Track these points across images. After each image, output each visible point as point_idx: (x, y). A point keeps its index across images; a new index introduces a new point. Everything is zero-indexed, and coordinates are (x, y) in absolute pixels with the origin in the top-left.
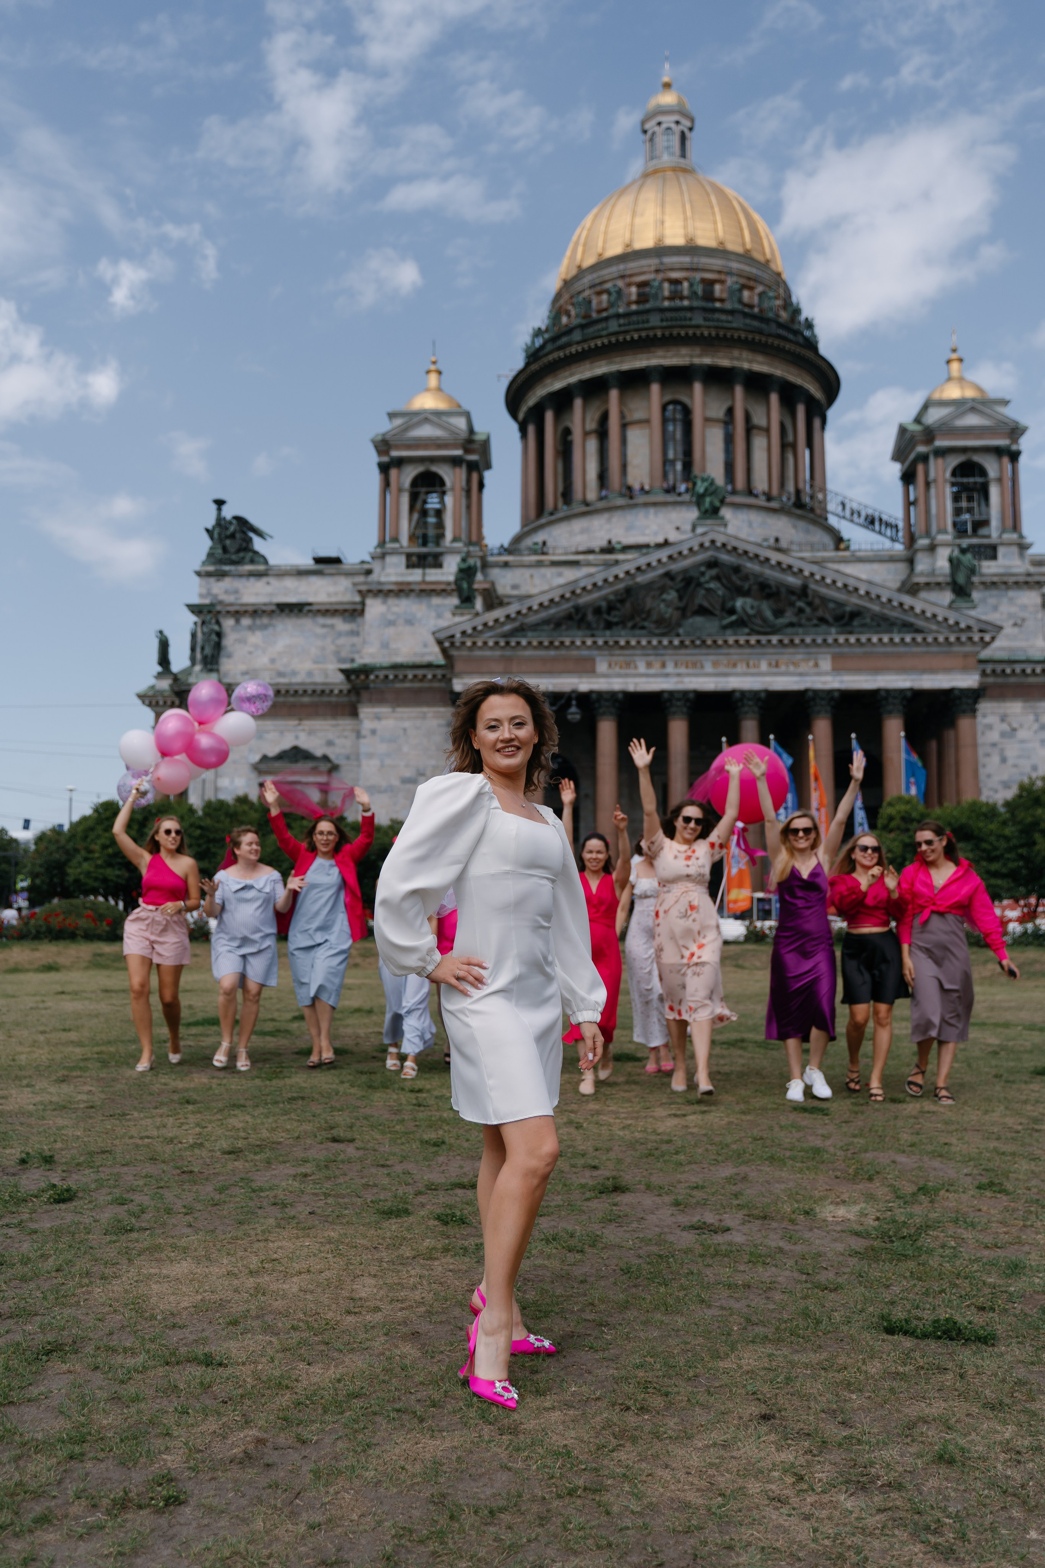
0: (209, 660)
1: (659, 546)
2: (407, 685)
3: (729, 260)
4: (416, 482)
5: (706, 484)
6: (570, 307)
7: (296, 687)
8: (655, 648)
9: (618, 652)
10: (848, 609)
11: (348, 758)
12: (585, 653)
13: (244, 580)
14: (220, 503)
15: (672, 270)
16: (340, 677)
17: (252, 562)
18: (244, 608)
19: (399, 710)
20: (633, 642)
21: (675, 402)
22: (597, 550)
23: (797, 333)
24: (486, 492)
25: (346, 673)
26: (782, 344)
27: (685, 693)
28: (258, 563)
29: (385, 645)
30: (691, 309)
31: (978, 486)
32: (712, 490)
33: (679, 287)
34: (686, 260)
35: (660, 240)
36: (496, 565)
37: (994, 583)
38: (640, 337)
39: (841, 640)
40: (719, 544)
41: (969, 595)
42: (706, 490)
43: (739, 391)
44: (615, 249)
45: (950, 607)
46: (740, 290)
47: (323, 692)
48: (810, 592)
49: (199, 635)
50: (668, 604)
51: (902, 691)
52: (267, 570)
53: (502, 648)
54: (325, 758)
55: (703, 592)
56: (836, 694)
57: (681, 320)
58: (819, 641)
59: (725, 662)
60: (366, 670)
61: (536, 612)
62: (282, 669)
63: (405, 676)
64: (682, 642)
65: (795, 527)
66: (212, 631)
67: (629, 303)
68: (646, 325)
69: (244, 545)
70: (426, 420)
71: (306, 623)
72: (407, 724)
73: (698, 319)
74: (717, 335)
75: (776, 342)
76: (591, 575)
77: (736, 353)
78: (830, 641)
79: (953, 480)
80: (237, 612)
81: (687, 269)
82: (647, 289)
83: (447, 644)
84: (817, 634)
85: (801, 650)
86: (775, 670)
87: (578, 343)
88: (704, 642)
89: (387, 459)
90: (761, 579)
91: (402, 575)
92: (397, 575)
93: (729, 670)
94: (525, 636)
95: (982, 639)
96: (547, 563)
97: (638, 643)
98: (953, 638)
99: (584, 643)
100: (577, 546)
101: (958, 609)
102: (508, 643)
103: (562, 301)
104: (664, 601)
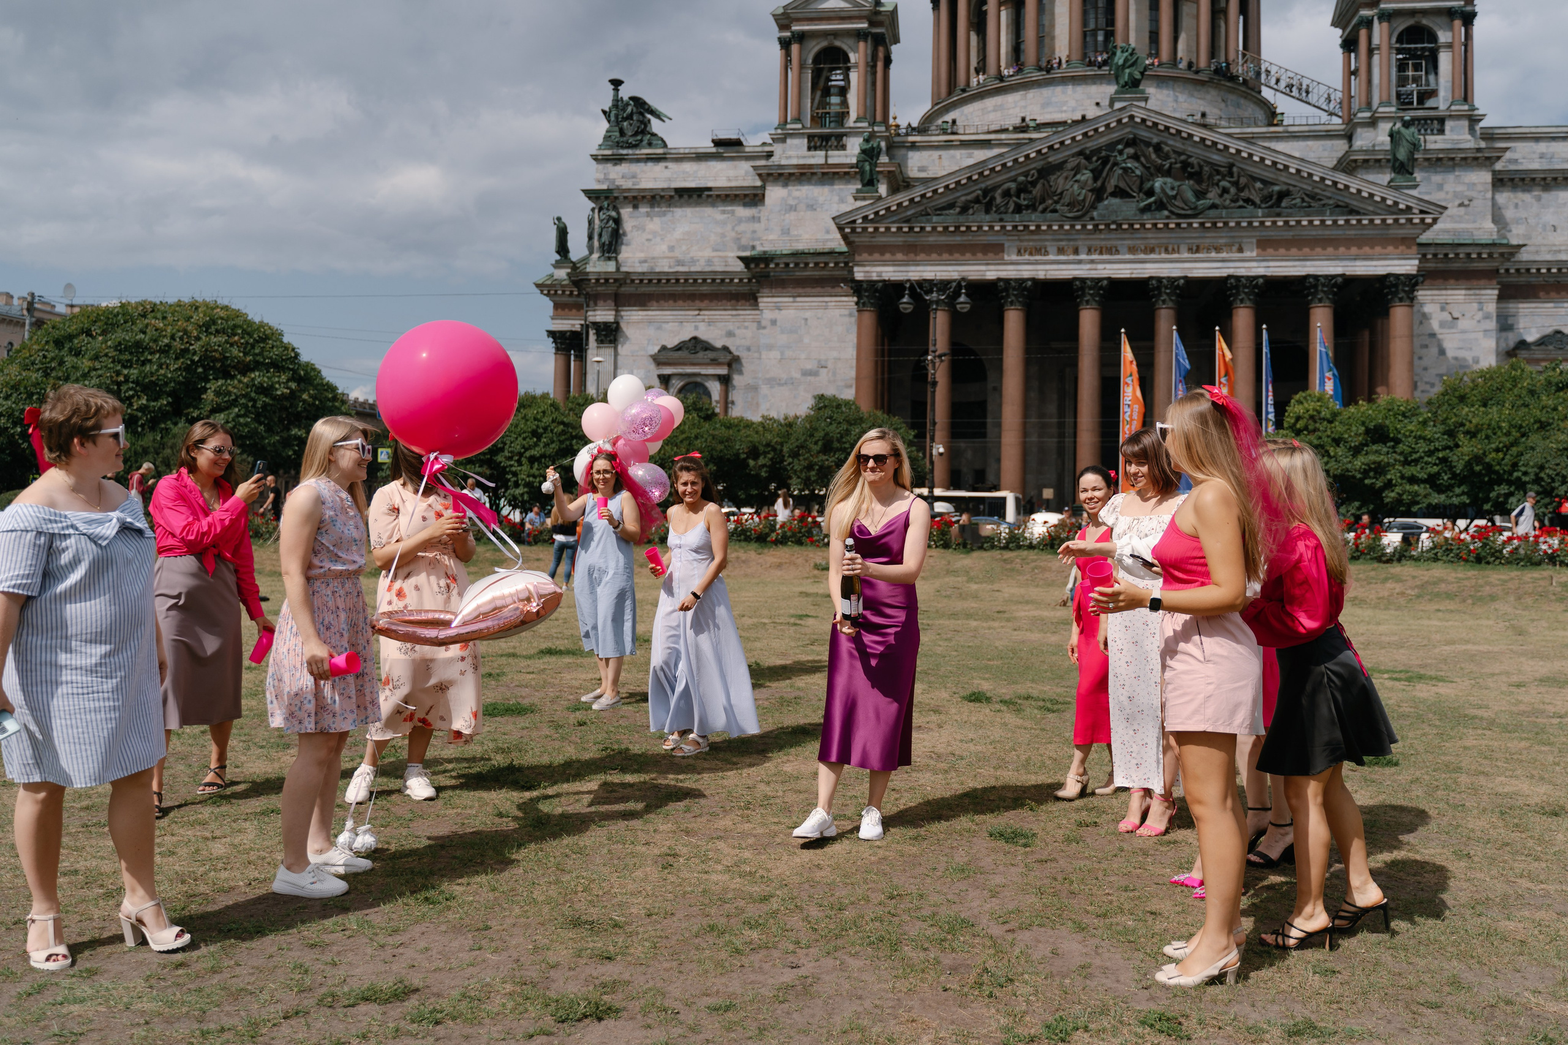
1: (1075, 123)
2: (808, 274)
4: (819, 58)
5: (1126, 54)
7: (695, 276)
8: (1067, 232)
9: (1027, 237)
10: (1276, 188)
11: (749, 349)
12: (993, 240)
13: (641, 164)
14: (617, 83)
16: (740, 267)
17: (651, 145)
18: (641, 194)
19: (799, 299)
20: (1044, 227)
22: (1009, 129)
24: (892, 66)
25: (746, 260)
27: (1097, 281)
28: (657, 146)
29: (786, 232)
31: (1426, 52)
32: (1132, 61)
36: (904, 146)
37: (1439, 159)
39: (1268, 222)
40: (1138, 120)
41: (1412, 174)
42: (1126, 60)
45: (1389, 186)
47: (723, 280)
48: (1235, 169)
50: (1082, 185)
51: (1332, 278)
52: (666, 153)
53: (905, 233)
54: (725, 349)
56: (1261, 281)
58: (1244, 223)
59: (1142, 247)
60: (766, 258)
61: (942, 195)
62: (680, 257)
63: (807, 264)
64: (1096, 226)
69: (642, 127)
71: (706, 209)
72: (808, 314)
76: (1001, 155)
78: (1256, 224)
79: (1398, 46)
80: (635, 198)
83: (848, 230)
84: (1241, 216)
85: (1224, 234)
86: (1195, 256)
88: (1120, 225)
89: (788, 34)
90: (1183, 157)
91: (804, 157)
92: (798, 157)
93: (1149, 255)
94: (929, 221)
95: (1423, 220)
96: (956, 143)
97: (1050, 227)
98: (1389, 220)
99: (991, 228)
101: (1399, 188)
102: (911, 229)
104: (1078, 181)
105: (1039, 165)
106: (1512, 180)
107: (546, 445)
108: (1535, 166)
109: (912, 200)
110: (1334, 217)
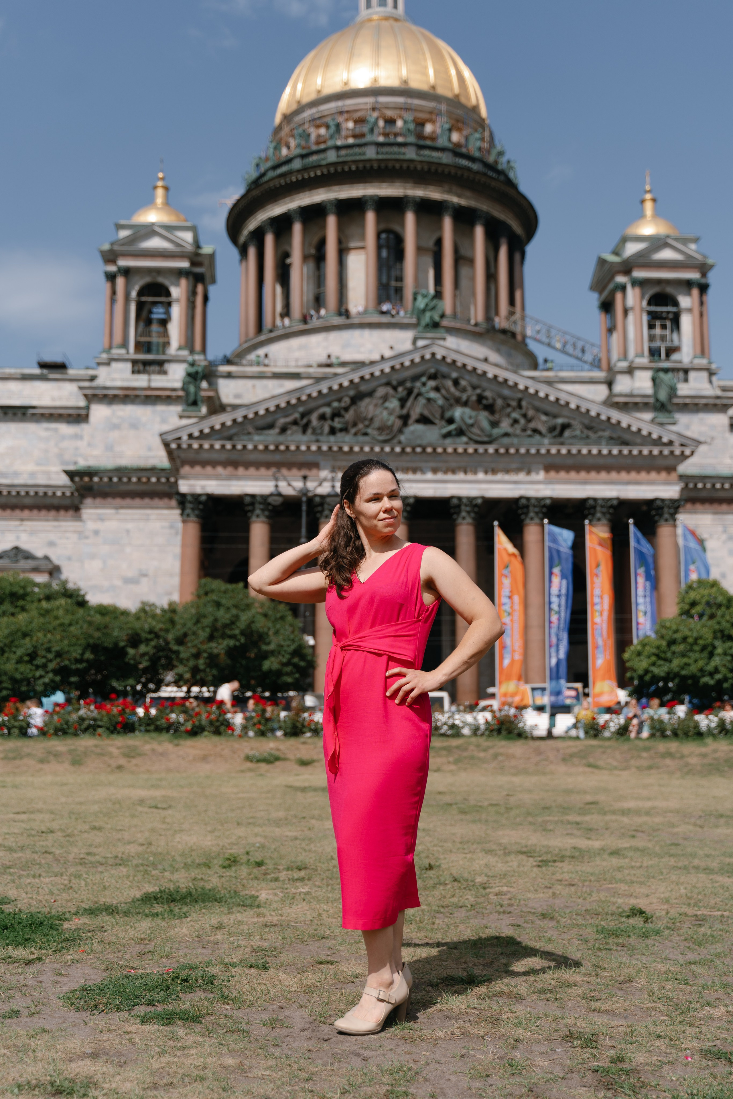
1: (375, 362)
2: (131, 487)
3: (439, 102)
4: (144, 292)
5: (426, 301)
6: (291, 138)
7: (18, 489)
9: (341, 457)
10: (560, 421)
11: (69, 559)
12: (310, 458)
15: (387, 108)
16: (64, 480)
19: (122, 511)
20: (356, 449)
21: (388, 231)
22: (315, 364)
23: (500, 172)
24: (210, 304)
25: (71, 474)
26: (488, 181)
29: (110, 448)
30: (404, 144)
31: (671, 316)
33: (393, 125)
34: (400, 100)
35: (376, 80)
36: (220, 375)
37: (686, 405)
38: (357, 168)
39: (554, 451)
40: (439, 357)
43: (447, 223)
44: (333, 87)
45: (653, 423)
46: (450, 130)
47: (45, 493)
48: (524, 404)
50: (390, 412)
51: (608, 501)
53: (229, 450)
54: (47, 558)
55: (423, 401)
56: (548, 502)
57: (395, 153)
58: (533, 451)
59: (444, 470)
60: (90, 473)
61: (263, 416)
63: (130, 479)
64: (403, 450)
65: (498, 351)
67: (347, 137)
68: (362, 158)
70: (154, 233)
71: (29, 427)
72: (130, 526)
73: (411, 154)
74: (429, 169)
75: (482, 180)
77: (446, 188)
78: (543, 451)
79: (649, 308)
81: (401, 109)
82: (363, 125)
83: (172, 448)
84: (531, 444)
85: (515, 459)
86: (491, 478)
87: (299, 171)
88: (424, 449)
89: (112, 268)
90: (478, 391)
91: (128, 380)
92: (123, 380)
93: (450, 476)
94: (251, 440)
95: (683, 452)
96: (269, 375)
97: (362, 449)
98: (656, 452)
99: (308, 448)
100: (297, 360)
101: (661, 424)
102: (234, 447)
103: (283, 134)
104: (386, 408)
105: (352, 393)
109: (234, 421)
110: (610, 447)
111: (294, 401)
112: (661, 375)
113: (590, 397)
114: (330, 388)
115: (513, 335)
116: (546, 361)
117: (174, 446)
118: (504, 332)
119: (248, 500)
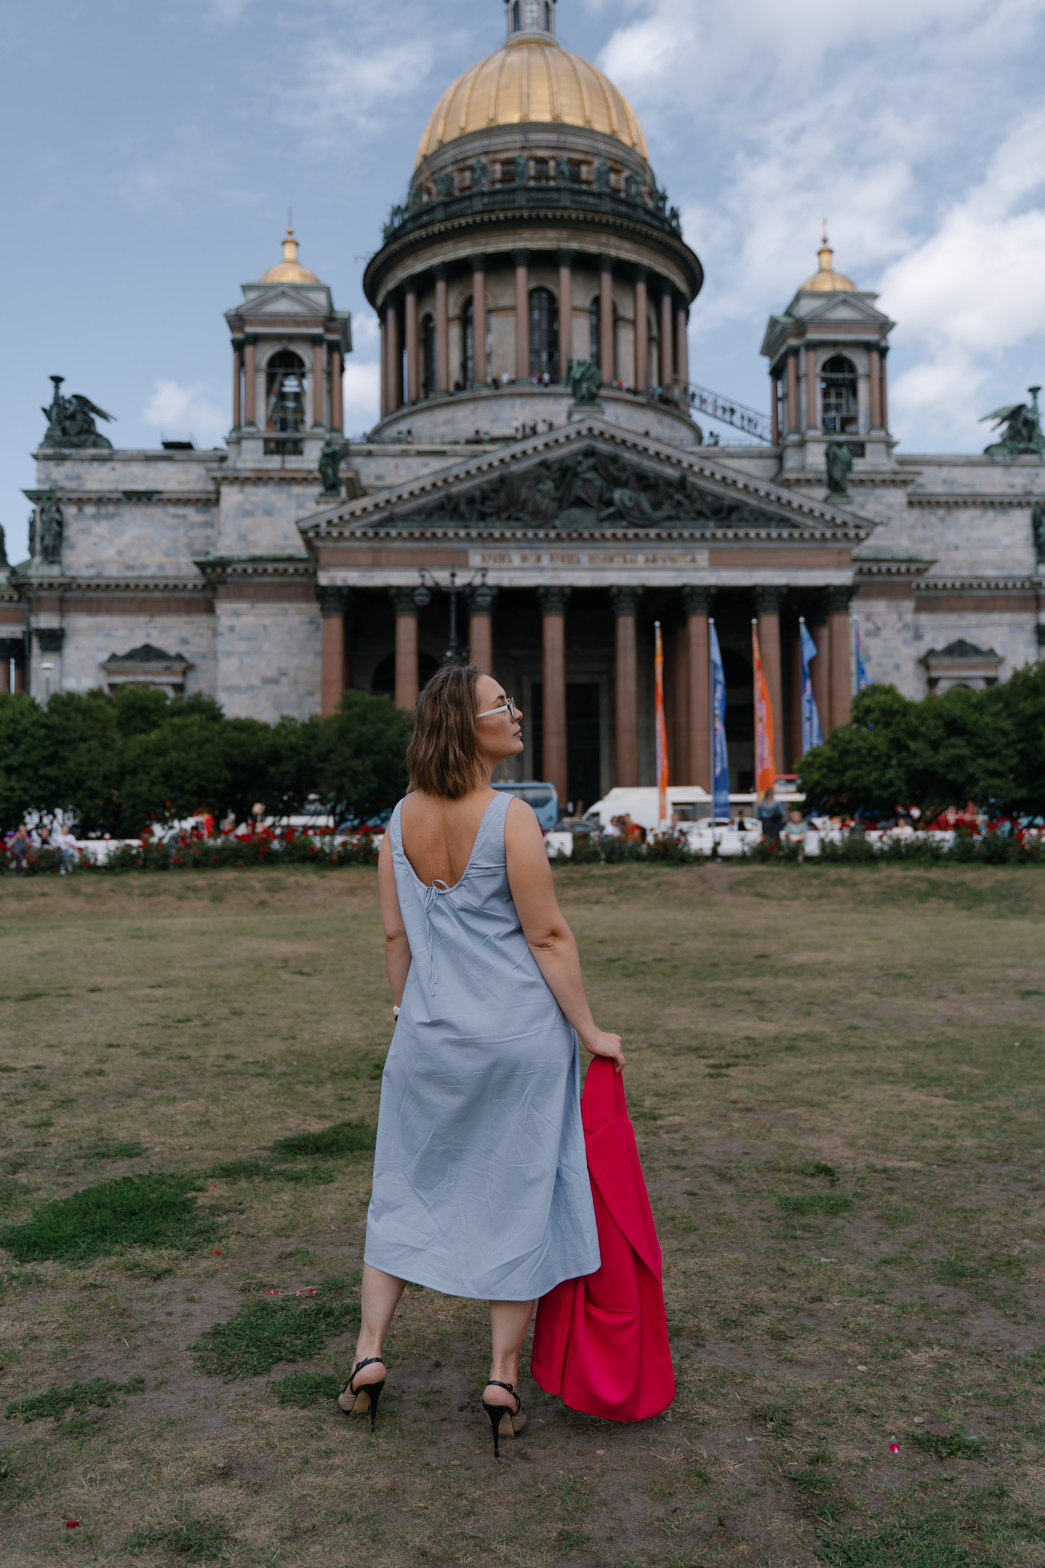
0: (50, 551)
2: (266, 579)
3: (596, 140)
4: (273, 362)
5: (582, 369)
6: (431, 185)
7: (147, 582)
8: (530, 541)
9: (491, 545)
10: (727, 503)
11: (204, 657)
12: (459, 544)
13: (86, 465)
14: (57, 380)
15: (538, 147)
16: (195, 571)
17: (95, 445)
18: (85, 496)
19: (258, 605)
20: (508, 534)
21: (541, 289)
22: (462, 441)
23: (663, 220)
25: (201, 566)
26: (650, 231)
27: (560, 589)
28: (101, 447)
29: (243, 537)
30: (557, 190)
31: (847, 382)
33: (545, 167)
34: (552, 137)
35: (526, 115)
36: (359, 454)
37: (862, 482)
38: (506, 217)
39: (719, 534)
40: (596, 432)
43: (606, 279)
44: (478, 123)
45: (826, 502)
46: (607, 173)
47: (176, 586)
48: (690, 484)
49: (38, 524)
50: (545, 495)
51: (777, 588)
52: (111, 454)
53: (370, 539)
54: (180, 657)
55: (579, 483)
56: (713, 591)
57: (547, 200)
58: (697, 535)
59: (602, 556)
60: (223, 563)
61: (406, 501)
62: (130, 561)
63: (265, 570)
64: (558, 535)
65: (661, 423)
66: (52, 520)
67: (493, 182)
68: (512, 205)
69: (86, 427)
70: (284, 294)
71: (156, 512)
72: (267, 621)
73: (566, 200)
74: (585, 218)
75: (644, 229)
76: (462, 463)
77: (604, 238)
78: (708, 535)
79: (823, 375)
80: (80, 500)
81: (553, 148)
82: (512, 168)
83: (309, 536)
84: (695, 527)
85: (678, 545)
86: (652, 565)
87: (441, 222)
88: (581, 535)
89: (240, 336)
90: (638, 470)
91: (260, 461)
92: (254, 461)
93: (606, 565)
94: (394, 527)
95: (857, 535)
96: (413, 453)
97: (514, 535)
98: (828, 534)
99: (456, 534)
100: (443, 436)
101: (834, 505)
102: (376, 534)
103: (422, 178)
104: (540, 491)
105: (503, 472)
106: (920, 503)
107: (27, 752)
108: (939, 489)
109: (376, 506)
110: (779, 530)
111: (440, 484)
112: (835, 449)
113: (758, 474)
114: (479, 469)
115: (676, 405)
116: (711, 434)
117: (311, 534)
118: (665, 400)
119: (393, 592)
